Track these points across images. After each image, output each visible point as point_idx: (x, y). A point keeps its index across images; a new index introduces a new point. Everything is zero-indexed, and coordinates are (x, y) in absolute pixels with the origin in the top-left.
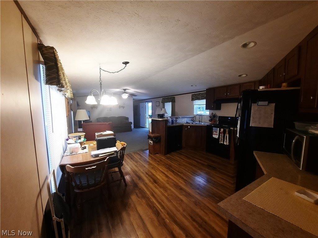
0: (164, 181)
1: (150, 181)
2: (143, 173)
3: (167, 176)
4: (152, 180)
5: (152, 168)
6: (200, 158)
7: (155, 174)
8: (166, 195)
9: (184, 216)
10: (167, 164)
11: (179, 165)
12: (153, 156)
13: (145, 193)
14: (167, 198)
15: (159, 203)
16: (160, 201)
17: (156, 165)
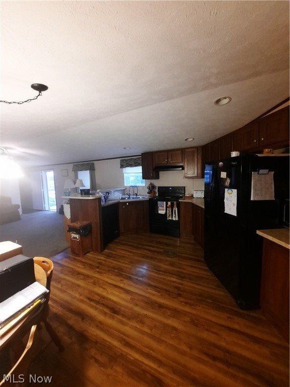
0: (127, 302)
1: (105, 314)
2: (82, 301)
3: (127, 292)
4: (106, 310)
5: (94, 283)
6: (150, 244)
7: (104, 294)
8: (146, 329)
9: (198, 360)
10: (114, 268)
11: (131, 263)
12: (83, 260)
13: (110, 347)
14: (153, 337)
15: (148, 356)
16: (146, 350)
17: (96, 275)
